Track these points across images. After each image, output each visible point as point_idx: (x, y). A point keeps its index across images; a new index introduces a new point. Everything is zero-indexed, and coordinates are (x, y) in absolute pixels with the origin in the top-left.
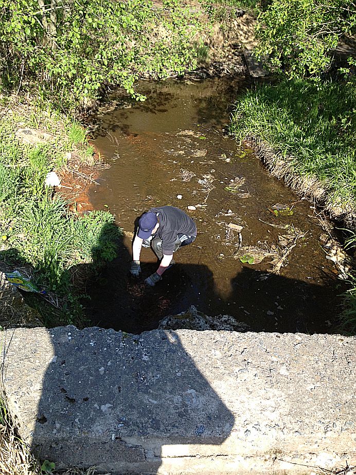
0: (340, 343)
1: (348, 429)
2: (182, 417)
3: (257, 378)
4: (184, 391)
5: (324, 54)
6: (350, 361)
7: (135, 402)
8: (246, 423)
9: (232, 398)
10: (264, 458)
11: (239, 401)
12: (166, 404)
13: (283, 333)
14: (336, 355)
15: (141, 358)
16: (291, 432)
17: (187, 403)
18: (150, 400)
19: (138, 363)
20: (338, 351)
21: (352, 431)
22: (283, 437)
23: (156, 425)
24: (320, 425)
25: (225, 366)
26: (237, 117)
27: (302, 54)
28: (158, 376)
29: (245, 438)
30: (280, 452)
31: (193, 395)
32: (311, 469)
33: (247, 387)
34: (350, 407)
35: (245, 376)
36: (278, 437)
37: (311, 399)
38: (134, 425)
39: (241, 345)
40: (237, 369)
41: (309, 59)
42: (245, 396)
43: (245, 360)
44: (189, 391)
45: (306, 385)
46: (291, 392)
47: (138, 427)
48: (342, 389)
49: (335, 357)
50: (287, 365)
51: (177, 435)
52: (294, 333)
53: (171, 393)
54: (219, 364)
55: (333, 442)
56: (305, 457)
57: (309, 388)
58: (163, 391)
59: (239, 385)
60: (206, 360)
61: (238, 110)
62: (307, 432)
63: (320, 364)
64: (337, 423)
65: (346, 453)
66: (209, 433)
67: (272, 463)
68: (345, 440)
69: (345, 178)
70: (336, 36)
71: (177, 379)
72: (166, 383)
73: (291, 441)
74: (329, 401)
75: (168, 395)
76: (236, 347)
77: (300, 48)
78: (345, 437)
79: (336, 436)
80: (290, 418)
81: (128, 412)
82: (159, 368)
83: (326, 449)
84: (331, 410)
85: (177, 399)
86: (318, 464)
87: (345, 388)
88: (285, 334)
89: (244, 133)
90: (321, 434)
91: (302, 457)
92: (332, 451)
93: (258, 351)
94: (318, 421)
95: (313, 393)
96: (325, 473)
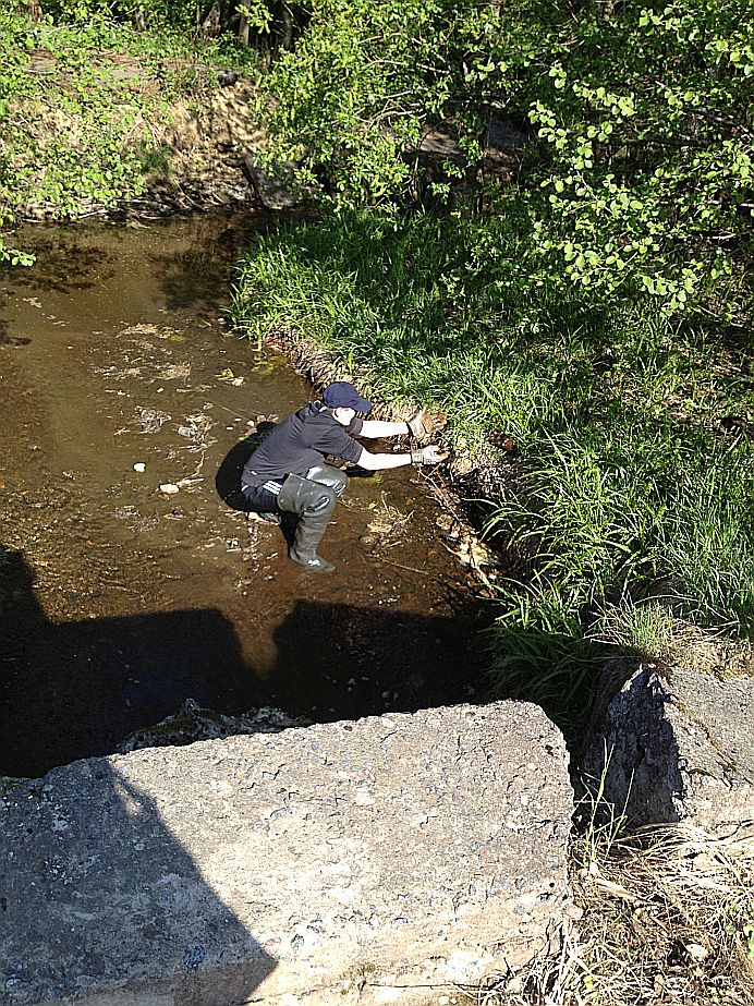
0: (470, 721)
1: (499, 892)
2: (152, 938)
3: (309, 822)
4: (153, 880)
5: (396, 157)
6: (491, 752)
7: (42, 926)
8: (292, 921)
9: (260, 876)
10: (339, 989)
11: (274, 880)
12: (115, 915)
13: (357, 720)
14: (463, 746)
15: (50, 826)
16: (388, 920)
17: (161, 904)
18: (78, 914)
19: (44, 840)
20: (466, 737)
21: (508, 896)
22: (371, 934)
23: (94, 967)
24: (444, 895)
25: (241, 810)
26: (246, 292)
27: (353, 158)
28: (93, 858)
29: (292, 953)
30: (371, 969)
31: (175, 884)
32: (437, 990)
33: (290, 845)
34: (498, 847)
35: (285, 822)
36: (362, 937)
37: (422, 845)
38: (43, 976)
39: (273, 759)
40: (267, 813)
41: (369, 167)
42: (286, 866)
43: (283, 790)
44: (165, 879)
45: (409, 818)
46: (381, 839)
47: (53, 977)
48: (480, 814)
49: (463, 749)
50: (369, 782)
51: (143, 979)
52: (380, 715)
53: (124, 890)
54: (228, 808)
55: (473, 926)
56: (423, 969)
57: (415, 824)
58: (106, 889)
59: (273, 845)
60: (198, 805)
61: (246, 278)
62: (419, 915)
63: (435, 769)
64: (478, 884)
65: (501, 942)
66: (215, 958)
67: (357, 996)
68: (497, 916)
69: (468, 399)
70: (414, 120)
71: (136, 856)
72: (112, 870)
73: (389, 942)
74: (457, 842)
75: (118, 897)
76: (263, 767)
77: (348, 147)
78: (495, 911)
79: (476, 910)
80: (383, 892)
81: (25, 951)
82: (92, 842)
83: (462, 943)
84: (463, 861)
85: (139, 900)
86: (449, 977)
87: (485, 810)
88: (362, 719)
89: (264, 324)
90: (447, 914)
91: (417, 969)
92: (474, 943)
93: (310, 766)
94: (439, 887)
95: (425, 832)
96: (465, 992)
